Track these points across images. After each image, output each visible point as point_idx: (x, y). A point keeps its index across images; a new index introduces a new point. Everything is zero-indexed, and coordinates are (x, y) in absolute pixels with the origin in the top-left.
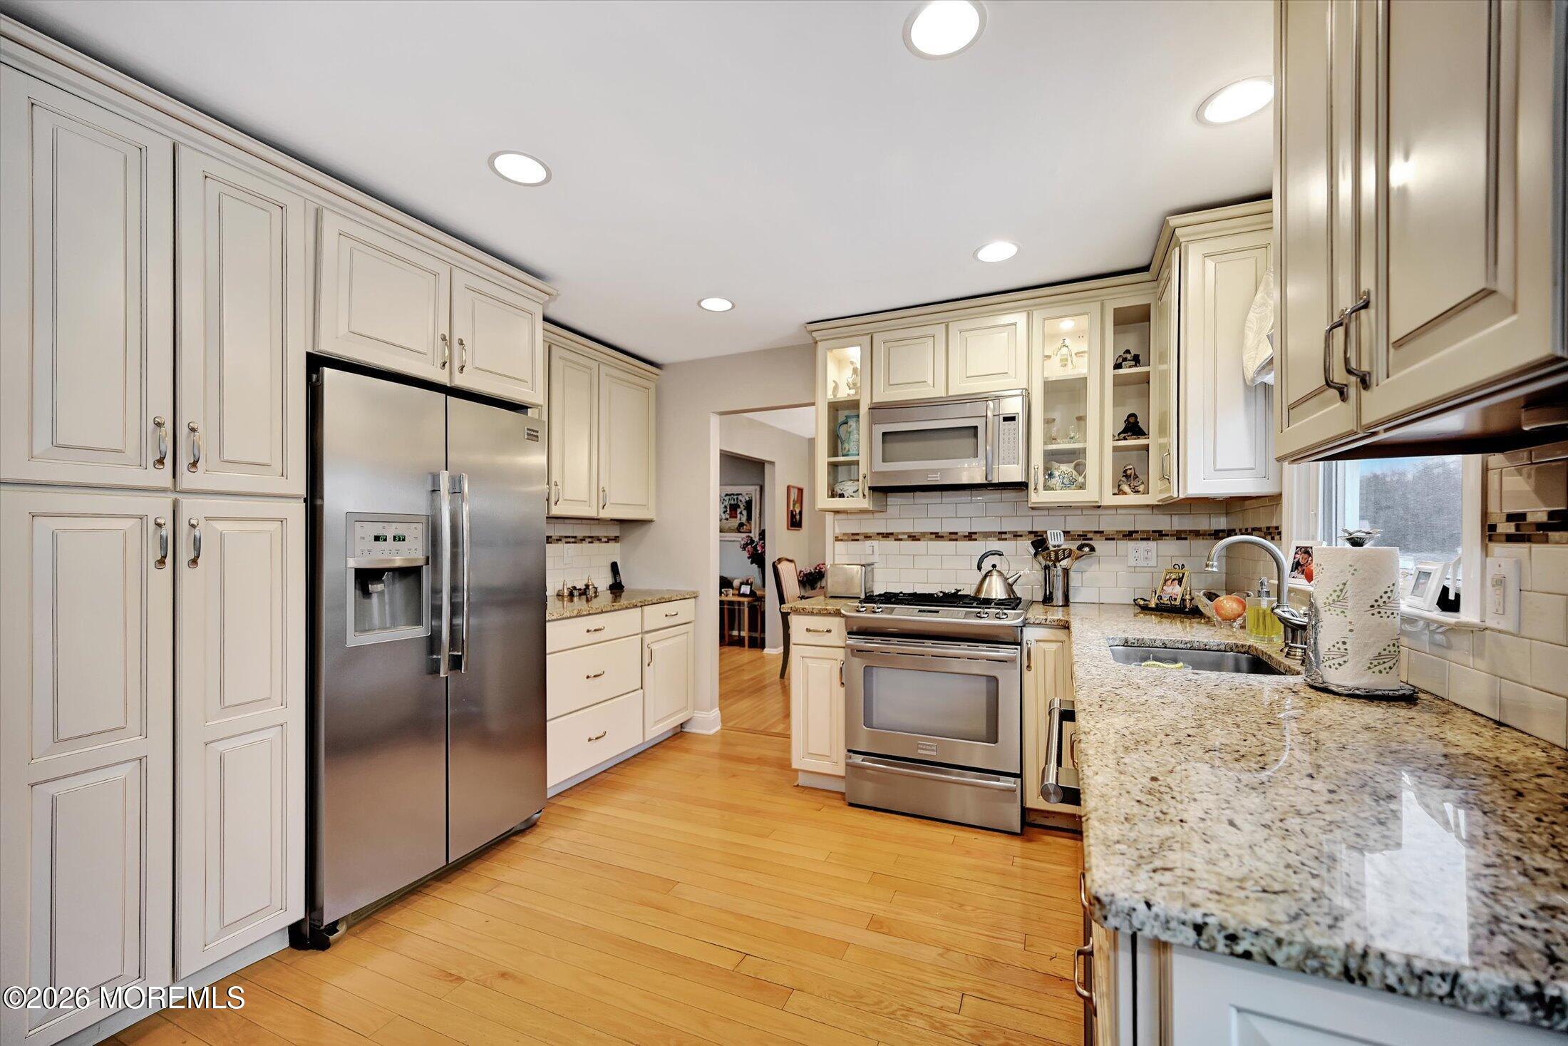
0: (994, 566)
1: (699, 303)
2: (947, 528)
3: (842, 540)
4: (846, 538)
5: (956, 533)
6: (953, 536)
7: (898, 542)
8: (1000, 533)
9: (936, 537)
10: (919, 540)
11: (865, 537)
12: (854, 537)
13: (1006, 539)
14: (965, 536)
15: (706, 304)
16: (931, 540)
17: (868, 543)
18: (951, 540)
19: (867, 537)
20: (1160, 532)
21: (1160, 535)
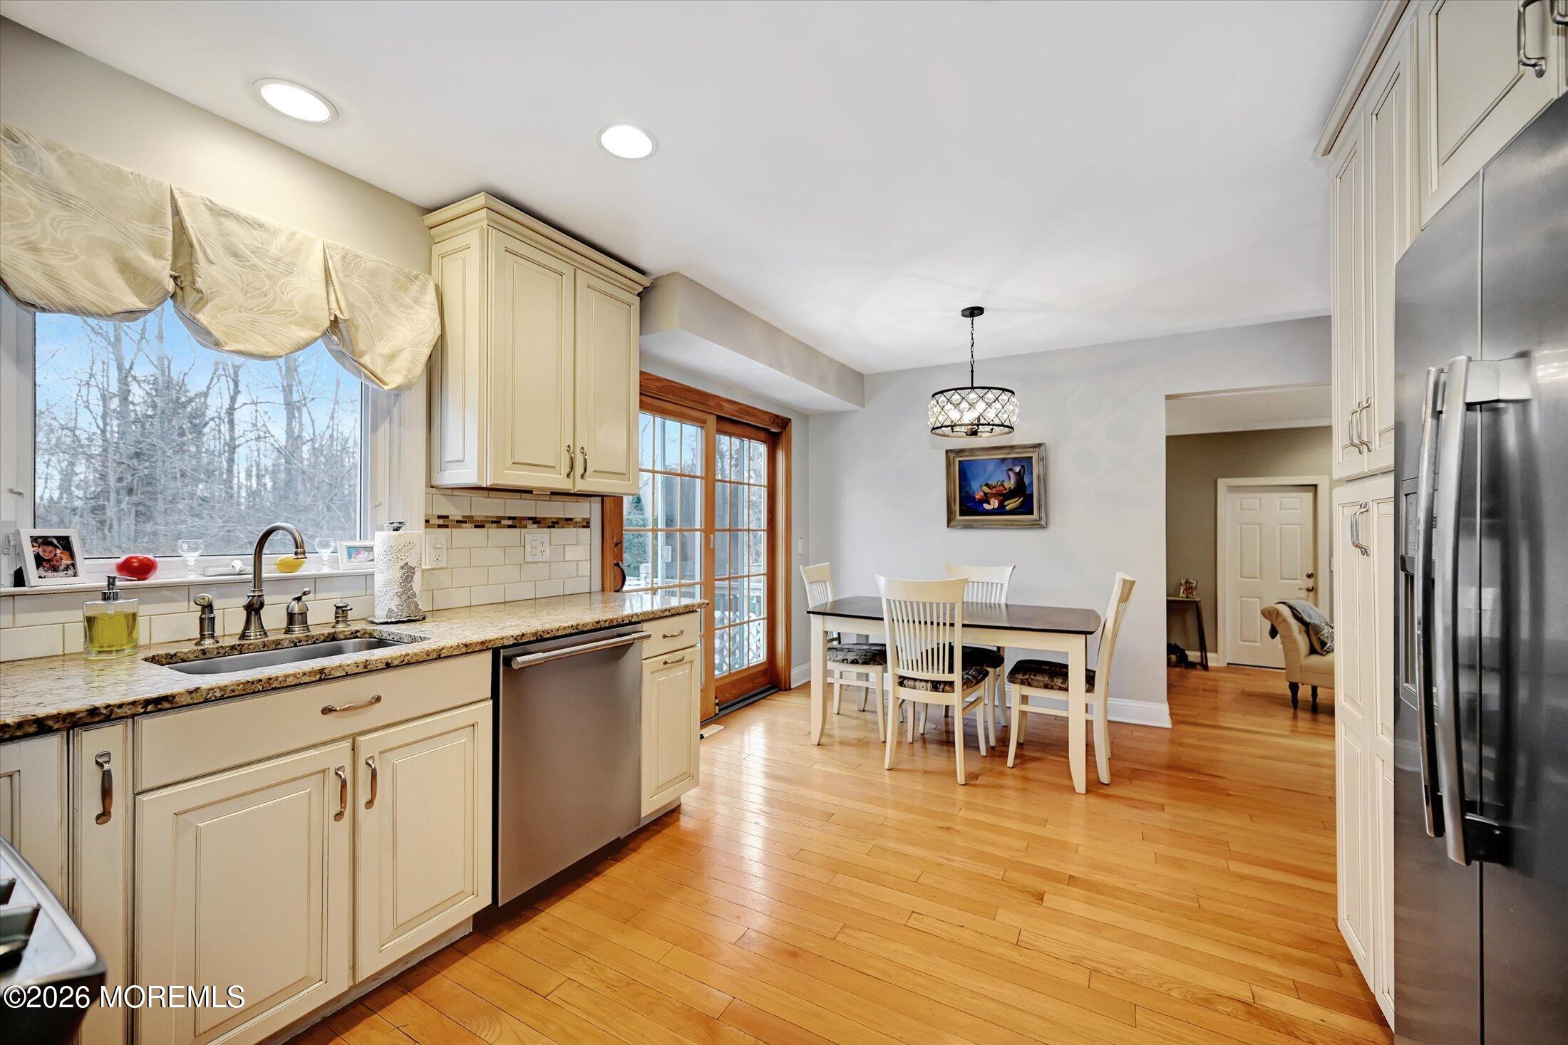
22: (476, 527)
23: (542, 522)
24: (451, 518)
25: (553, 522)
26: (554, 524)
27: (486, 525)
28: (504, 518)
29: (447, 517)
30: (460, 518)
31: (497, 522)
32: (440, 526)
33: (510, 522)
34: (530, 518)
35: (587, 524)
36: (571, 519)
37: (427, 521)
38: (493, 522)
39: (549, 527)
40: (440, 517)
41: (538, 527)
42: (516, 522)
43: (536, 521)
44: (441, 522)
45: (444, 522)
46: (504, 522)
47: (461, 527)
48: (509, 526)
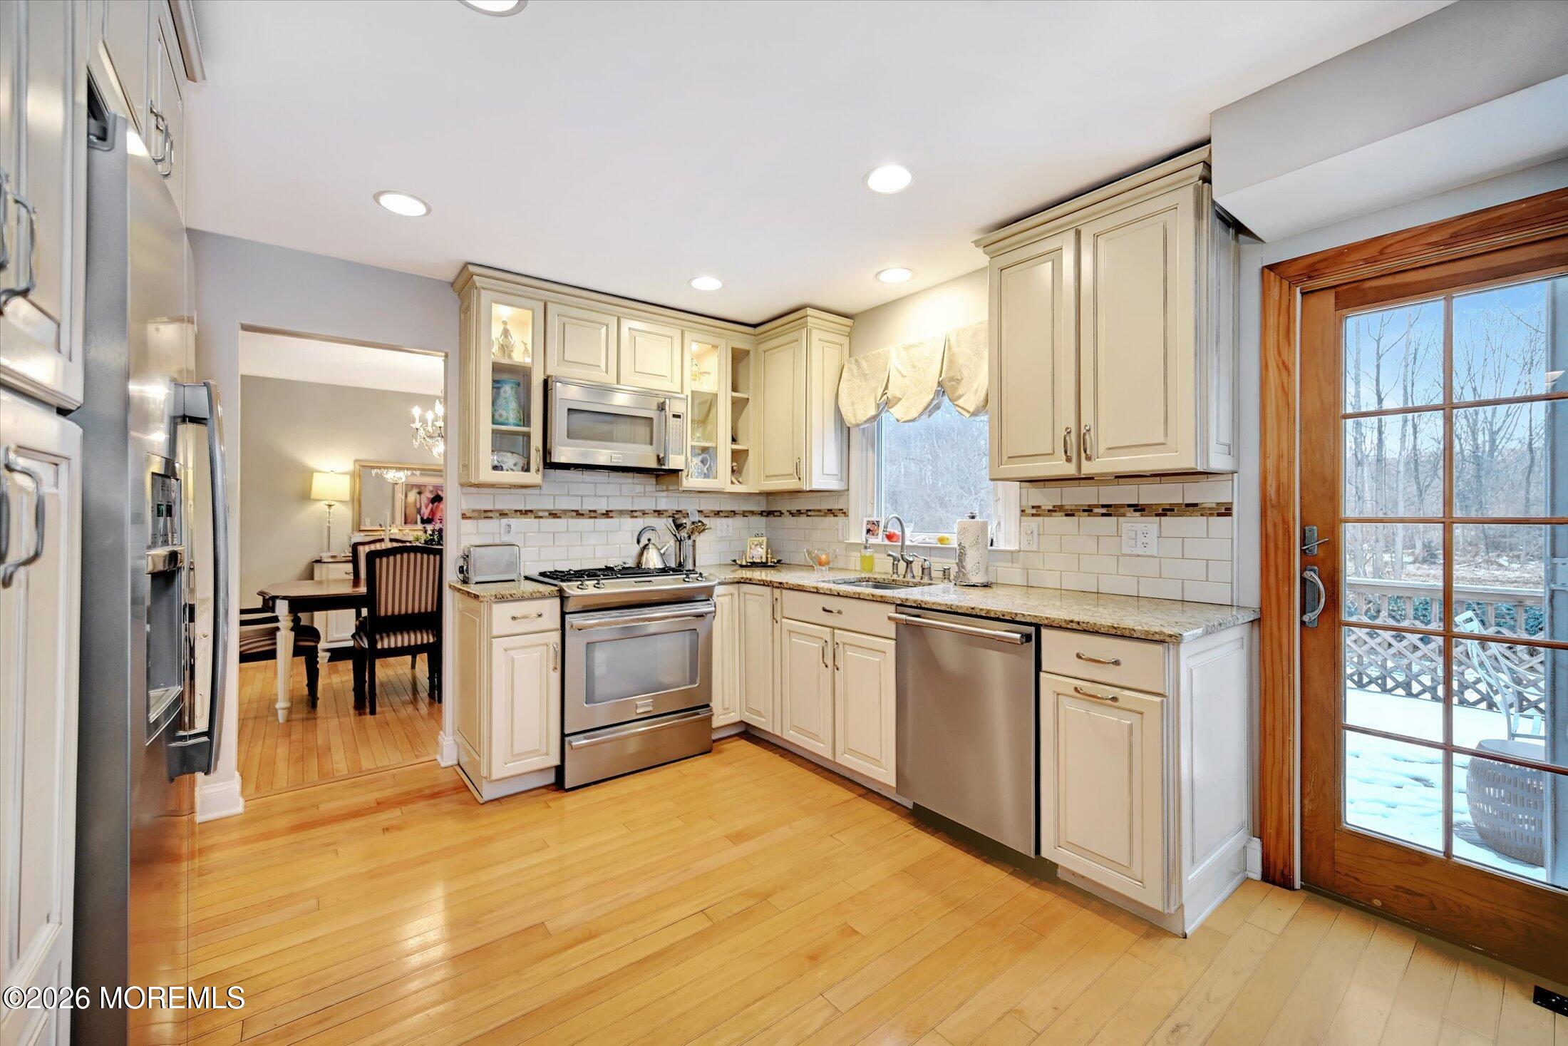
0: (649, 540)
1: (376, 197)
2: (588, 505)
3: (470, 518)
4: (476, 514)
5: (595, 511)
6: (593, 514)
7: (537, 520)
8: (632, 511)
9: (577, 514)
10: (560, 517)
11: (501, 515)
12: (486, 514)
13: (636, 517)
14: (603, 514)
15: (386, 200)
16: (572, 517)
17: (505, 521)
18: (590, 517)
19: (503, 514)
20: (734, 511)
21: (734, 513)
22: (1066, 515)
23: (1147, 509)
24: (1043, 508)
25: (1163, 510)
26: (1166, 511)
27: (1076, 514)
28: (1096, 506)
29: (1039, 507)
30: (1051, 508)
31: (1089, 510)
32: (1033, 515)
33: (1104, 511)
34: (1129, 506)
35: (1226, 511)
36: (1195, 505)
37: (1023, 511)
38: (1084, 511)
39: (1157, 515)
40: (1033, 507)
41: (1142, 516)
42: (1110, 510)
43: (1139, 508)
44: (1034, 511)
45: (1037, 511)
46: (1096, 510)
47: (1051, 516)
48: (1103, 515)
